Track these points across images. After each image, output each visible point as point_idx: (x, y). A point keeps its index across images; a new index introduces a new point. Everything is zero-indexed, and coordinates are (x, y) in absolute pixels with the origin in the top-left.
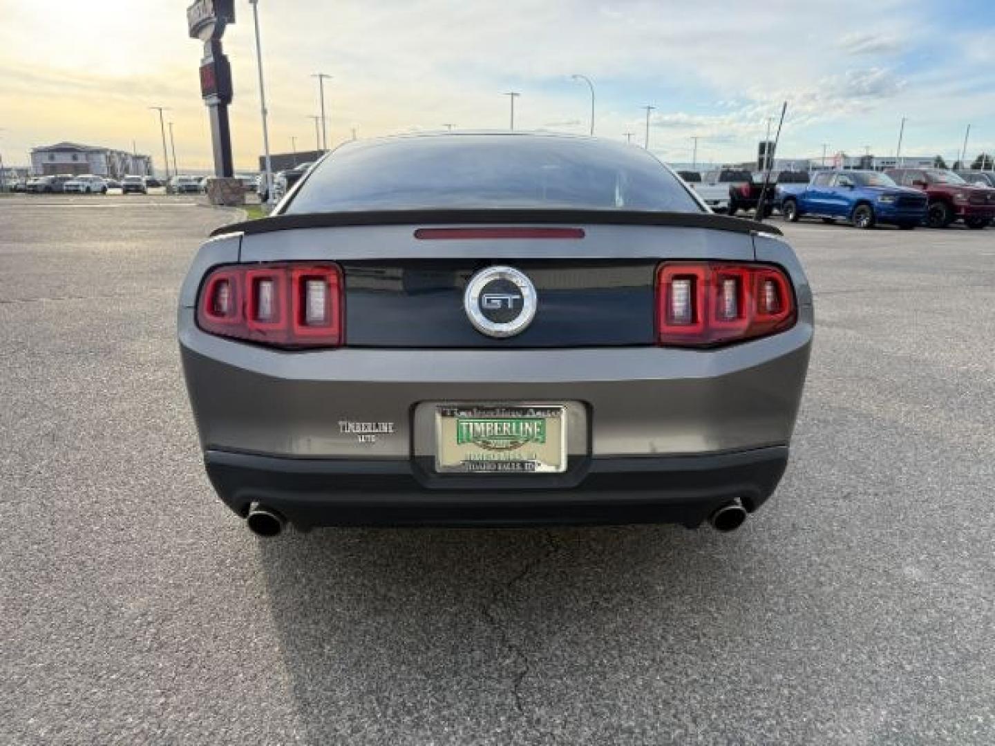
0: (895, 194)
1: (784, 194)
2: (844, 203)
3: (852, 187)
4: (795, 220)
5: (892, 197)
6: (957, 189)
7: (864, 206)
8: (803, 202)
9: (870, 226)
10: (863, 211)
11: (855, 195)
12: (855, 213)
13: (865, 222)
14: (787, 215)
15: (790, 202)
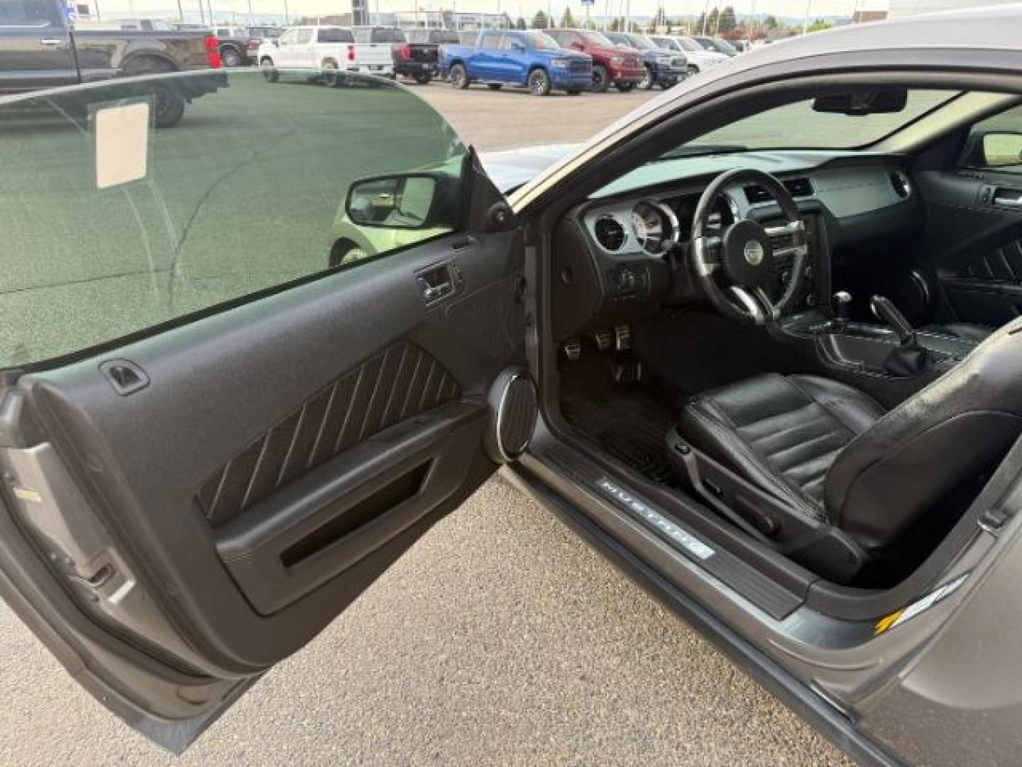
0: (567, 58)
1: (450, 59)
2: (519, 68)
3: (523, 49)
4: (465, 87)
5: (564, 61)
6: (612, 51)
7: (537, 71)
8: (472, 67)
9: (547, 93)
10: (538, 77)
11: (528, 60)
12: (530, 79)
13: (541, 89)
14: (455, 80)
15: (458, 67)
